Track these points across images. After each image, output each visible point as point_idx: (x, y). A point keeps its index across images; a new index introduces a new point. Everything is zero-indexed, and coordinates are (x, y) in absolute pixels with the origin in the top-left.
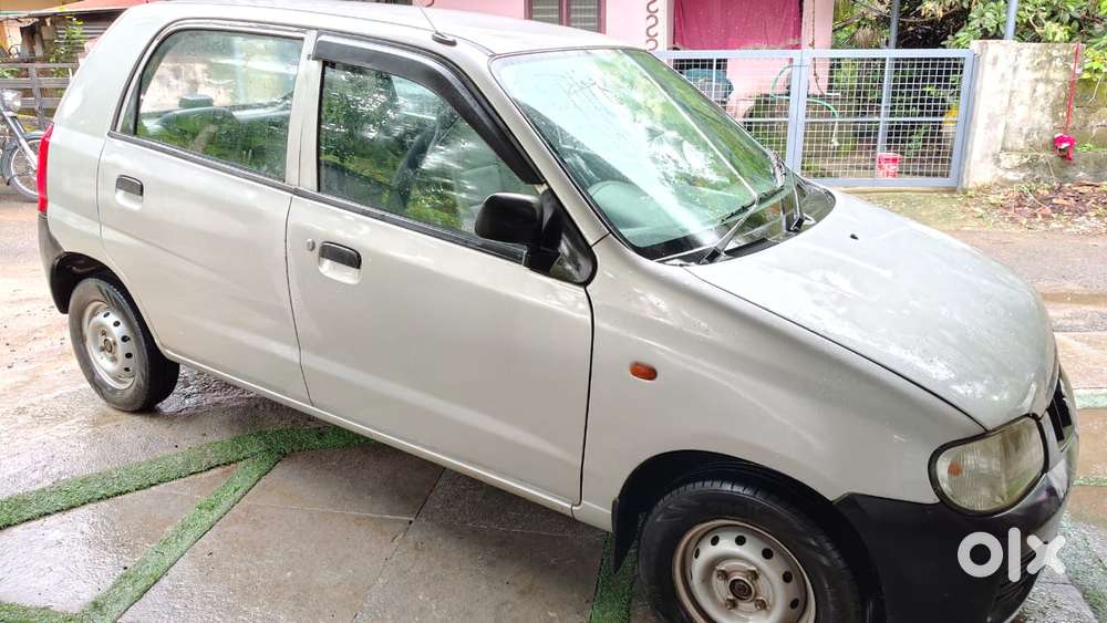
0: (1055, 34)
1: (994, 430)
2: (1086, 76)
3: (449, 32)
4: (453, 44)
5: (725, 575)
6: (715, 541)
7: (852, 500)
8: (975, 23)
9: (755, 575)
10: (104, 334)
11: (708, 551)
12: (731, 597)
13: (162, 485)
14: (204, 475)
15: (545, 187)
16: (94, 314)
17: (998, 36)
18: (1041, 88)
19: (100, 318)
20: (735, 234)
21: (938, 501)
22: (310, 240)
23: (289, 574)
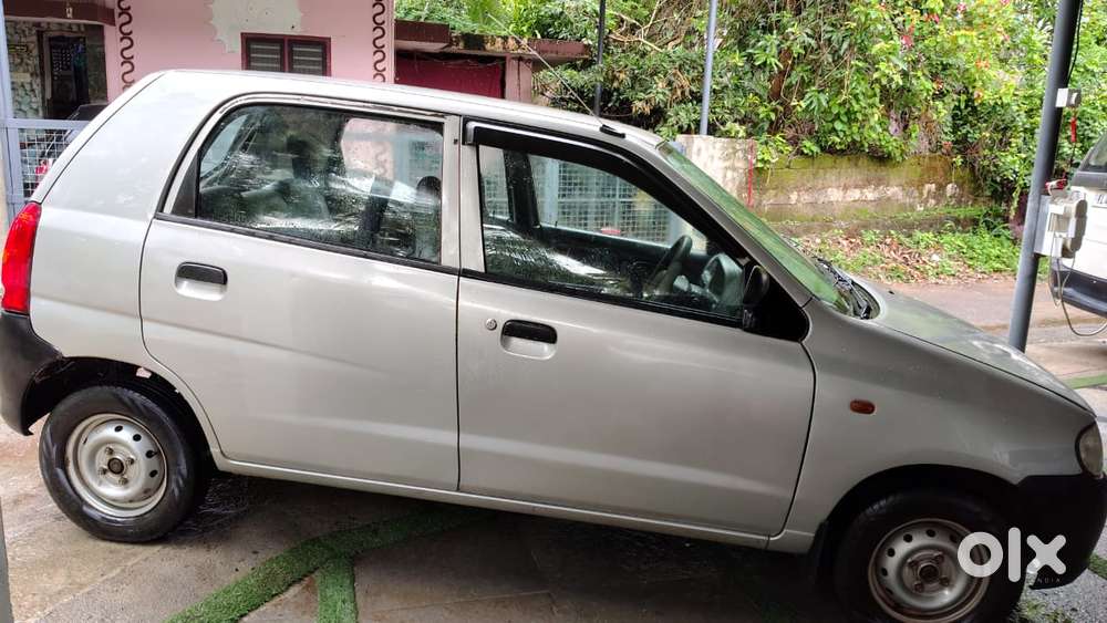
0: (738, 132)
2: (760, 165)
4: (623, 136)
5: (914, 565)
6: (908, 539)
7: (1032, 482)
9: (942, 558)
10: (110, 452)
11: (902, 549)
12: (919, 582)
14: (286, 595)
17: (697, 131)
19: (106, 433)
21: (1082, 471)
22: (489, 320)
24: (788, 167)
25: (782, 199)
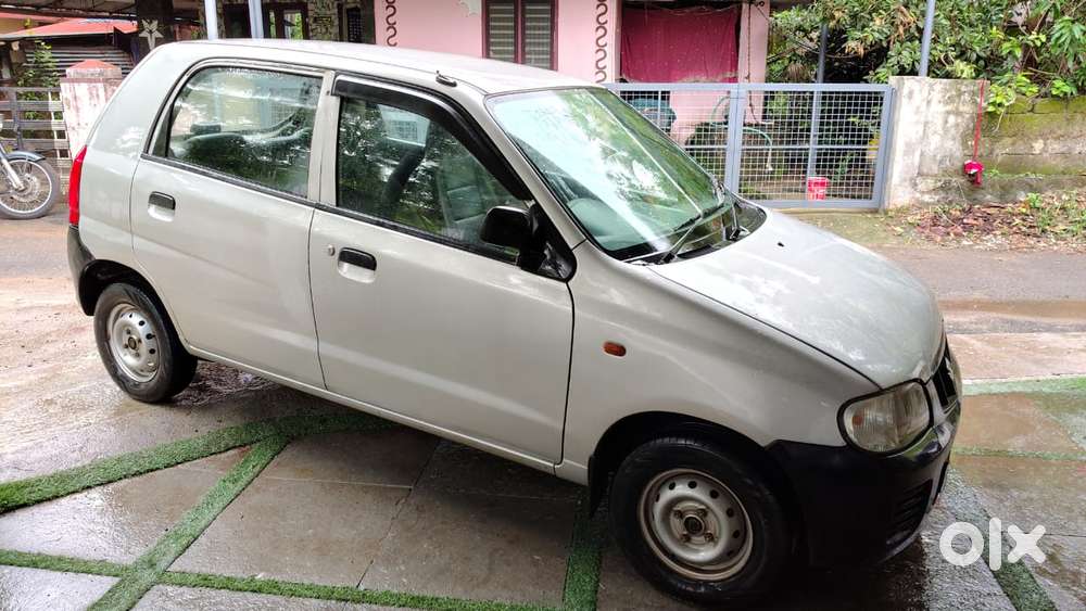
0: (962, 72)
1: (888, 389)
2: (991, 109)
3: (450, 75)
4: (454, 85)
5: (680, 514)
6: (672, 487)
7: (780, 446)
8: (893, 60)
9: (704, 513)
10: (129, 332)
11: (667, 495)
12: (685, 533)
13: (187, 464)
14: (223, 455)
15: (533, 202)
16: (118, 315)
17: (914, 72)
18: (952, 119)
19: (126, 318)
20: (686, 241)
21: (845, 444)
22: (331, 247)
23: (311, 531)
24: (1032, 111)
25: (1021, 148)
